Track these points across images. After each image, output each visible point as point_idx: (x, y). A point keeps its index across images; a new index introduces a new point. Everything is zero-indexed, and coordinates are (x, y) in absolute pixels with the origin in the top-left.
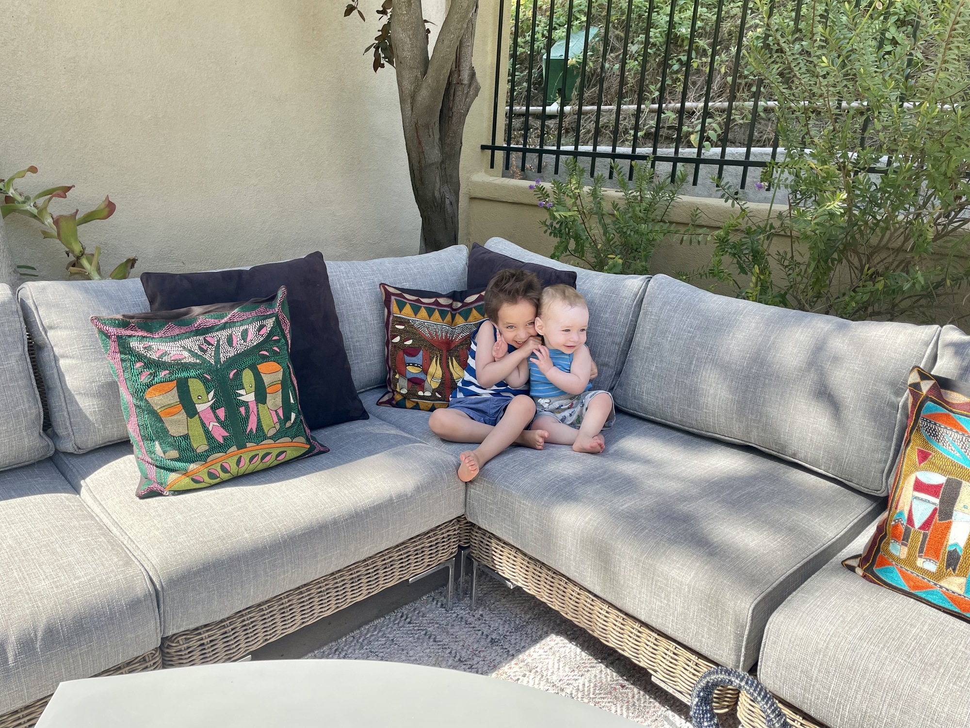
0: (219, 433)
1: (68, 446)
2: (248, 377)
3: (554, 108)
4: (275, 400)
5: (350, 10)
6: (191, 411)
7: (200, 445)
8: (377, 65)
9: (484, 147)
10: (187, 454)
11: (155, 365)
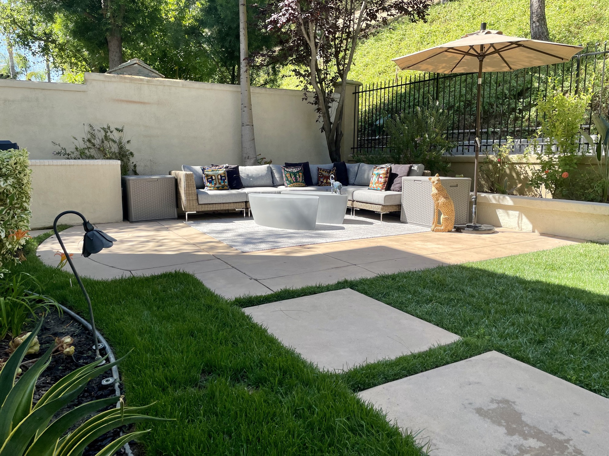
0: (294, 181)
1: (275, 185)
2: (298, 174)
3: (377, 137)
4: (301, 178)
5: (317, 121)
6: (291, 178)
7: (292, 182)
8: (322, 132)
9: (352, 148)
10: (291, 183)
11: (287, 172)
